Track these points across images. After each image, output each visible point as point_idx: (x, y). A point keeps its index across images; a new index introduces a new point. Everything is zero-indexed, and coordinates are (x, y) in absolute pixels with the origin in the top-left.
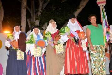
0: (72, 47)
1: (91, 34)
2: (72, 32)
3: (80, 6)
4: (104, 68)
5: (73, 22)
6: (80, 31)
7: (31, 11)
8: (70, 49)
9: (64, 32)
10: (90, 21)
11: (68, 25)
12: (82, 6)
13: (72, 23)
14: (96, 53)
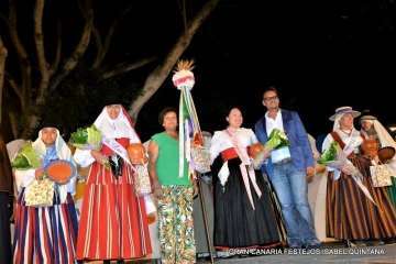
0: (104, 183)
1: (159, 155)
2: (108, 142)
3: (145, 89)
4: (187, 242)
5: (114, 116)
6: (132, 142)
7: (21, 91)
8: (96, 188)
9: (83, 141)
10: (162, 122)
11: (97, 123)
12: (150, 89)
13: (112, 118)
14: (169, 204)
